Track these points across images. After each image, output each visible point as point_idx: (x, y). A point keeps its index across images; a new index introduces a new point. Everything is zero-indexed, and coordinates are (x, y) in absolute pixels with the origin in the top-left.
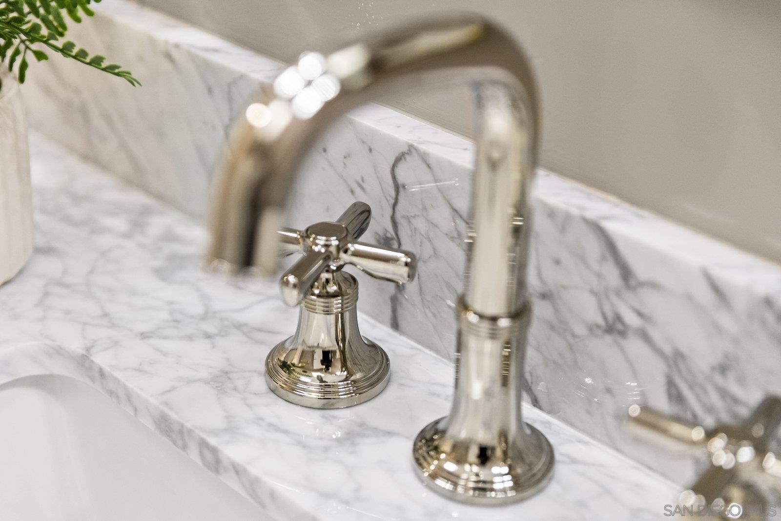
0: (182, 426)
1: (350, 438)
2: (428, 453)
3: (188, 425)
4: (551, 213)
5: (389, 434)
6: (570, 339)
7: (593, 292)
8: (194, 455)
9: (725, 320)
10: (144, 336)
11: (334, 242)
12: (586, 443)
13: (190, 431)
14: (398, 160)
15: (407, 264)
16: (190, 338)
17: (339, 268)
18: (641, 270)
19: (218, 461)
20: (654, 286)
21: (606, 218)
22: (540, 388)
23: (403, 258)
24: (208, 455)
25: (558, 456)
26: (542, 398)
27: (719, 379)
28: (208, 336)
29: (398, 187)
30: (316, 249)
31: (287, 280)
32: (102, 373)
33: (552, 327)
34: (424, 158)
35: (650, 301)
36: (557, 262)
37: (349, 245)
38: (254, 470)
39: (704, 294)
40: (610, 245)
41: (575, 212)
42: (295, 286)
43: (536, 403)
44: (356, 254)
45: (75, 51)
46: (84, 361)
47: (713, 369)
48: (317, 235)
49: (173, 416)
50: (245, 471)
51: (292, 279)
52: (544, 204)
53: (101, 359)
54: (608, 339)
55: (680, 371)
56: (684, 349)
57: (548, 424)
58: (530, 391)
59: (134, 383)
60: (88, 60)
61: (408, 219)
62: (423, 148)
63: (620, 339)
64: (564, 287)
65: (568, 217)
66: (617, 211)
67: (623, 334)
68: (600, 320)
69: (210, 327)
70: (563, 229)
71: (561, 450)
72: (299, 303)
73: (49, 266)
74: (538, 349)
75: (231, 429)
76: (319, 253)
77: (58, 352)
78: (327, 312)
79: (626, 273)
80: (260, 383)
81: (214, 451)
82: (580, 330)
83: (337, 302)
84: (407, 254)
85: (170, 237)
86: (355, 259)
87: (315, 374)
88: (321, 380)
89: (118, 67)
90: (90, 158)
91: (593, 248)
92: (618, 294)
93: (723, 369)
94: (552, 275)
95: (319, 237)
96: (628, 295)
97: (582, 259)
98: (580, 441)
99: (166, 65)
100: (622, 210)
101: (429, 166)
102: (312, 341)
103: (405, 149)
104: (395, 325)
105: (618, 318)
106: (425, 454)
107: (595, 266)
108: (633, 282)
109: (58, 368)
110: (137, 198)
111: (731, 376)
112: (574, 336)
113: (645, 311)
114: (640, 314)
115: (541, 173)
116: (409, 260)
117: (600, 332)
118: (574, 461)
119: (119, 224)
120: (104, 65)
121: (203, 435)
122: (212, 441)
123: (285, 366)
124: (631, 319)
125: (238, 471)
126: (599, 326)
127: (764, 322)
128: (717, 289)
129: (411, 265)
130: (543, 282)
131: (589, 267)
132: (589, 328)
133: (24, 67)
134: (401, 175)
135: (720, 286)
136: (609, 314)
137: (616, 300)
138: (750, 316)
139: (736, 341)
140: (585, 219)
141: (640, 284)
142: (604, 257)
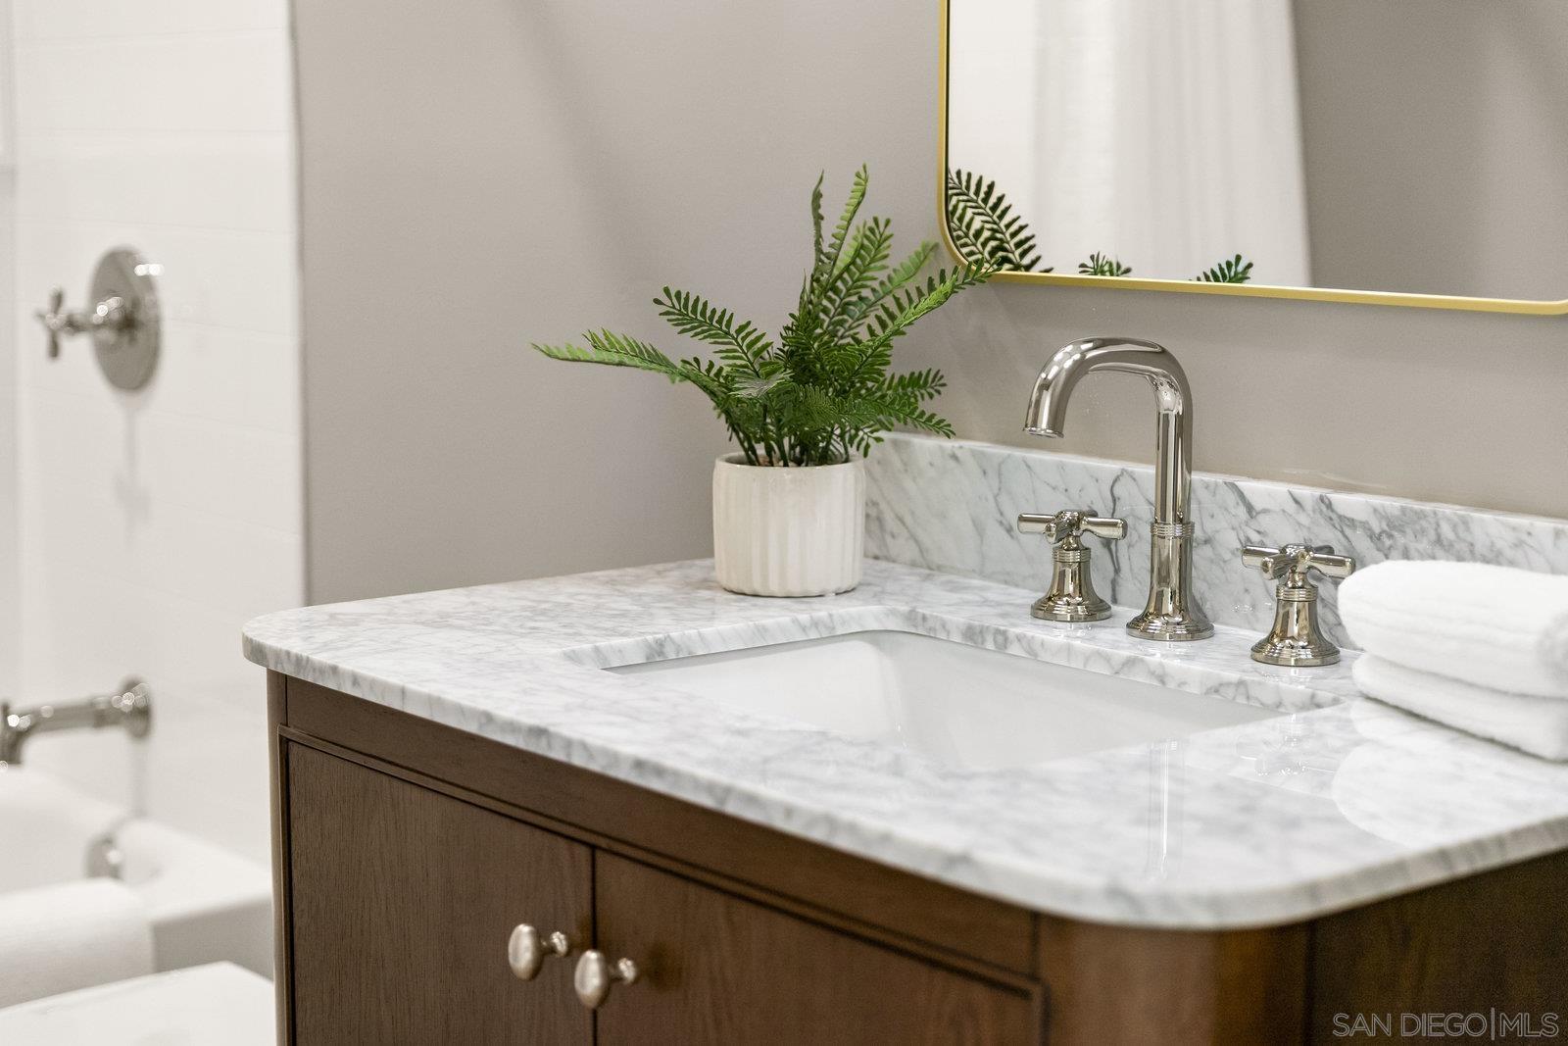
0: (982, 626)
2: (1139, 625)
3: (986, 624)
5: (1112, 627)
6: (1221, 563)
7: (1233, 529)
9: (1303, 519)
13: (987, 629)
14: (1115, 481)
15: (1122, 526)
17: (1079, 535)
18: (1258, 505)
20: (1265, 511)
23: (1120, 522)
26: (1209, 613)
29: (1115, 499)
33: (1212, 561)
34: (1132, 476)
35: (1264, 521)
36: (1212, 517)
37: (1086, 519)
39: (1291, 507)
40: (1241, 495)
41: (1220, 481)
42: (1052, 535)
46: (910, 615)
49: (976, 624)
52: (1202, 481)
62: (1131, 469)
64: (1217, 532)
65: (1216, 485)
68: (1239, 546)
70: (1214, 494)
76: (1068, 521)
79: (1250, 508)
81: (1004, 633)
82: (1227, 556)
83: (1078, 555)
84: (1122, 520)
86: (1089, 526)
87: (1066, 599)
91: (1231, 499)
92: (1247, 524)
94: (1210, 526)
96: (1254, 524)
97: (1226, 509)
99: (952, 463)
101: (1134, 479)
103: (1119, 473)
104: (1115, 601)
105: (1248, 539)
106: (1137, 626)
107: (1233, 511)
108: (1254, 514)
112: (1225, 562)
113: (1262, 530)
114: (1259, 532)
115: (1193, 473)
116: (1123, 523)
118: (1227, 634)
121: (997, 627)
122: (1002, 628)
125: (1019, 637)
126: (1237, 549)
127: (1321, 512)
128: (1296, 502)
129: (1125, 527)
130: (1204, 532)
131: (1229, 513)
132: (1233, 553)
133: (867, 446)
134: (1118, 491)
135: (1298, 499)
136: (1243, 539)
137: (1247, 529)
138: (1314, 511)
139: (1309, 528)
140: (1225, 483)
141: (1258, 513)
142: (1238, 504)
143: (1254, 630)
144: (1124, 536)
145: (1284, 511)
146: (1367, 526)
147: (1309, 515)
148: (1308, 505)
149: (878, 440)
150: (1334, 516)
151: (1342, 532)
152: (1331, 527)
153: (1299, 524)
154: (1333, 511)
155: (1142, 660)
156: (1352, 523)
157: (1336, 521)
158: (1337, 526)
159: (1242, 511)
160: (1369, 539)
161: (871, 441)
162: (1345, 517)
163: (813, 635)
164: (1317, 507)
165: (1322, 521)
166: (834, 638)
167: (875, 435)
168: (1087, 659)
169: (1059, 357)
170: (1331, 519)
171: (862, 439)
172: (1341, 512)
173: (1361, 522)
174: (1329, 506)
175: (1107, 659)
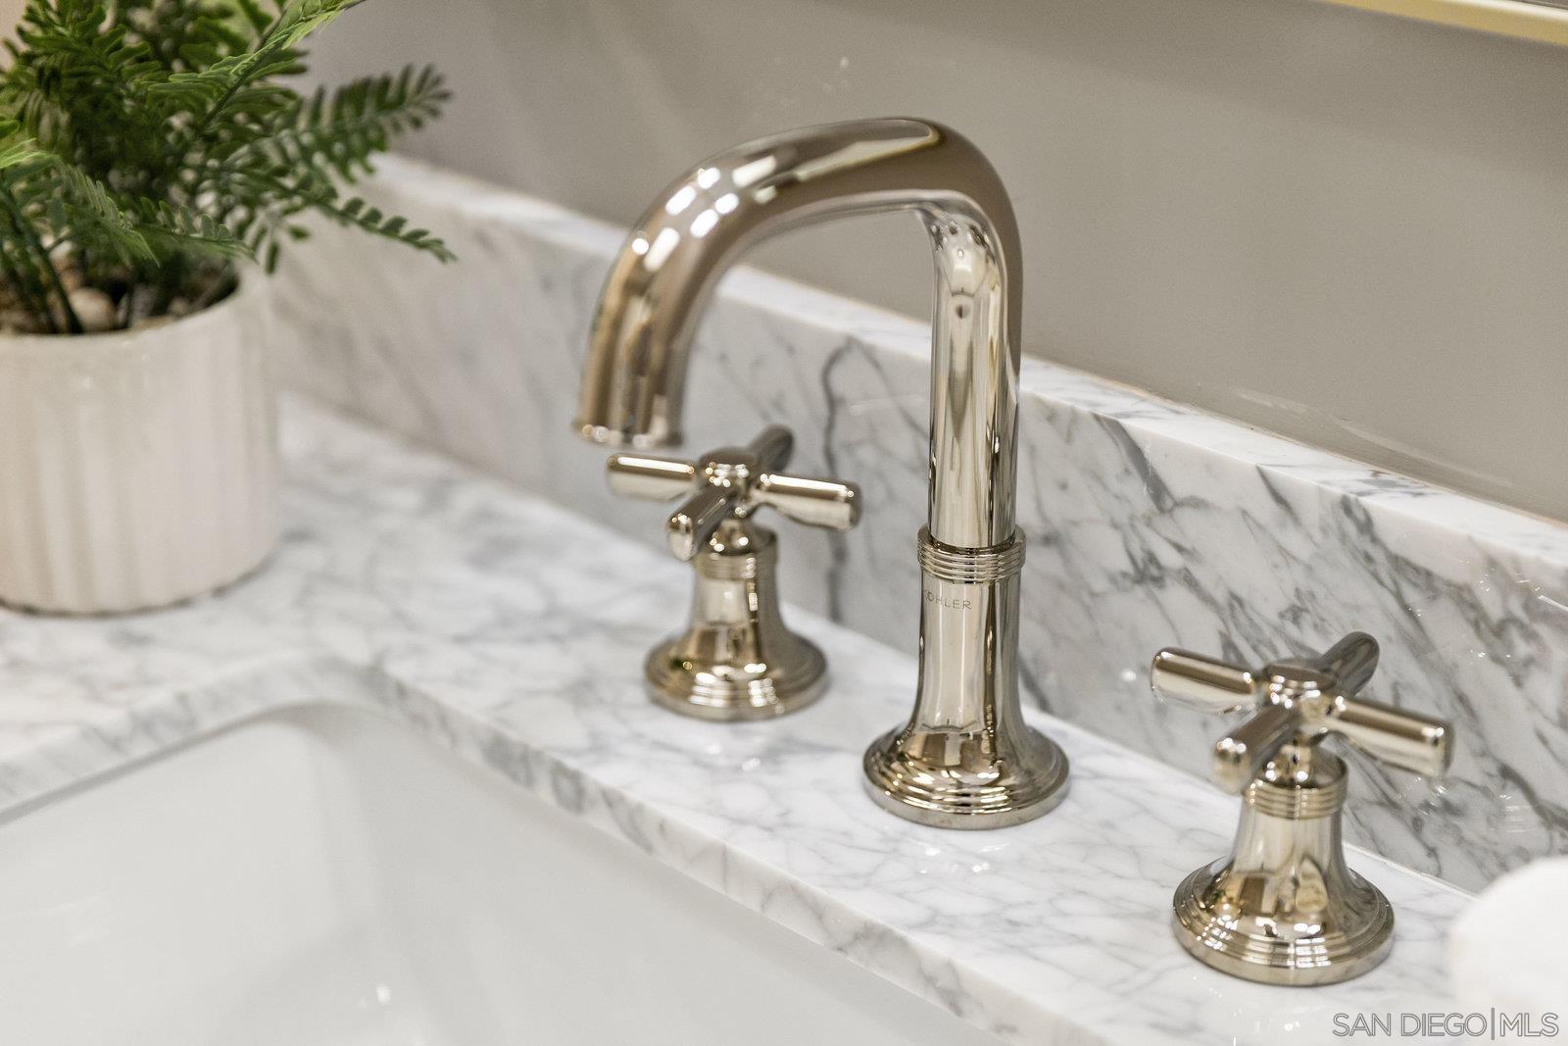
0: (526, 748)
1: (771, 755)
2: (889, 767)
3: (535, 745)
4: (1051, 415)
5: (831, 750)
6: (1087, 599)
7: (1115, 526)
8: (544, 793)
9: (1293, 541)
10: (461, 640)
11: (742, 471)
12: (1118, 755)
13: (538, 754)
14: (834, 358)
15: (848, 500)
16: (529, 640)
17: (750, 514)
18: (1179, 485)
19: (580, 792)
20: (1197, 503)
21: (1127, 416)
22: (1049, 682)
23: (842, 490)
24: (566, 786)
25: (1073, 770)
26: (1053, 697)
27: (1291, 629)
28: (555, 638)
29: (833, 402)
30: (716, 482)
31: (678, 522)
32: (402, 691)
33: (1061, 586)
34: (870, 355)
35: (1191, 526)
36: (1064, 487)
37: (763, 477)
38: (634, 796)
39: (1264, 508)
40: (1135, 453)
41: (1084, 409)
42: (687, 530)
43: (1044, 706)
44: (775, 489)
45: (363, 213)
46: (373, 677)
47: (1282, 615)
48: (717, 463)
49: (513, 735)
50: (622, 799)
51: (683, 519)
52: (1039, 402)
53: (401, 670)
54: (1139, 591)
55: (1237, 626)
56: (1242, 593)
57: (1064, 734)
58: (1032, 686)
59: (452, 699)
60: (381, 225)
61: (850, 447)
62: (868, 339)
63: (1156, 591)
64: (1075, 524)
65: (1075, 417)
66: (1142, 407)
67: (1158, 581)
68: (1126, 566)
69: (559, 627)
70: (1069, 439)
71: (1078, 763)
72: (692, 559)
73: (309, 557)
74: (1043, 622)
75: (598, 748)
76: (722, 487)
77: (333, 665)
78: (734, 579)
79: (1157, 489)
80: (636, 694)
81: (575, 777)
82: (1100, 584)
83: (749, 564)
84: (849, 486)
85: (485, 515)
86: (773, 498)
87: (720, 670)
88: (726, 678)
89: (423, 233)
90: (355, 412)
91: (1112, 458)
92: (1149, 523)
93: (1295, 614)
94: (1057, 507)
95: (720, 465)
96: (1164, 524)
97: (1098, 478)
98: (1108, 753)
99: (477, 255)
100: (1151, 405)
102: (713, 614)
103: (841, 343)
104: (836, 615)
105: (1152, 558)
106: (884, 769)
107: (1116, 486)
108: (1169, 503)
109: (333, 690)
110: (430, 466)
111: (1307, 620)
112: (1093, 595)
113: (1187, 543)
114: (1180, 549)
116: (851, 494)
117: (1128, 583)
118: (1097, 776)
119: (407, 499)
120: (405, 230)
121: (558, 756)
122: (571, 763)
123: (677, 664)
124: (1169, 558)
125: (611, 800)
126: (1125, 575)
127: (1343, 537)
128: (1279, 498)
129: (855, 503)
130: (1044, 519)
131: (1105, 487)
132: (1113, 580)
133: (274, 252)
134: (840, 381)
135: (1283, 493)
136: (1139, 555)
137: (1147, 533)
138: (1324, 530)
139: (1309, 569)
140: (1097, 418)
141: (1178, 504)
142: (1127, 471)
143: (1162, 759)
144: (854, 520)
145: (1244, 513)
146: (1466, 595)
147: (1310, 537)
148: (1312, 513)
149: (299, 234)
150: (1378, 555)
151: (1398, 596)
152: (1367, 576)
153: (1282, 550)
154: (1375, 540)
155: (903, 944)
156: (1426, 579)
157: (1384, 569)
158: (1387, 581)
159: (1137, 493)
160: (1471, 631)
161: (285, 239)
162: (1408, 563)
163: (142, 748)
164: (1331, 522)
165: (1344, 559)
166: (194, 740)
167: (295, 220)
168: (768, 897)
169: (680, 202)
170: (1369, 558)
171: (262, 232)
172: (1394, 547)
173: (1449, 584)
174: (1366, 526)
175: (818, 912)
